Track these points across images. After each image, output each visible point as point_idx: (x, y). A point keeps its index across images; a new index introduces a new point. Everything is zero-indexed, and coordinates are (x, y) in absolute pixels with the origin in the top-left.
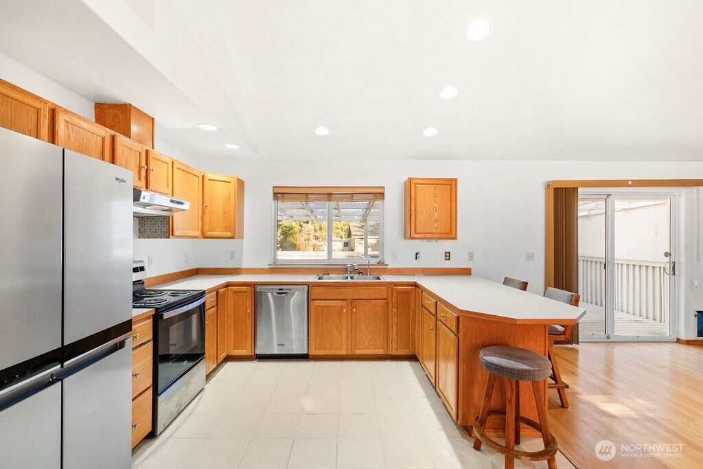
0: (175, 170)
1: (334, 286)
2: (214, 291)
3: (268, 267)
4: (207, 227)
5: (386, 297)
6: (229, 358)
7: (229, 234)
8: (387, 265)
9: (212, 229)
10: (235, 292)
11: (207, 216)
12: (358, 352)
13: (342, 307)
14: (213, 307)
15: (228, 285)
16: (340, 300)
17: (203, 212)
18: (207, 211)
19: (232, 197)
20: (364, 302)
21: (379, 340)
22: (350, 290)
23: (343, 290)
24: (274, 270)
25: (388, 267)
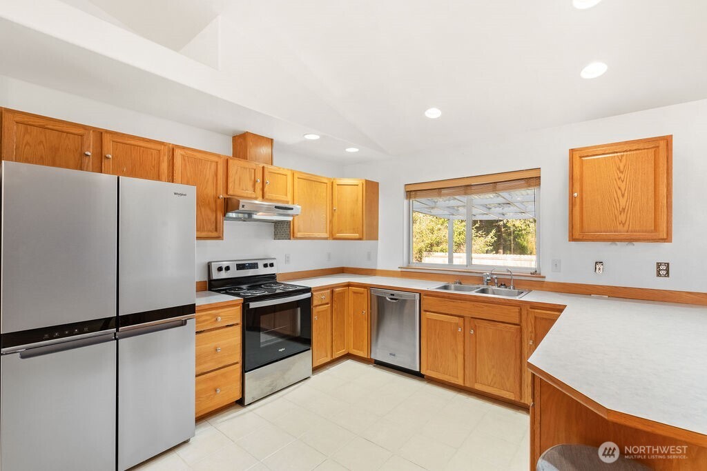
0: (296, 180)
1: (449, 298)
2: (328, 289)
3: (400, 270)
4: (335, 230)
5: (517, 322)
6: (348, 356)
7: (357, 235)
8: (544, 277)
9: (341, 231)
10: (355, 293)
11: (335, 218)
12: (478, 387)
13: (457, 325)
14: (327, 304)
15: (349, 285)
16: (455, 316)
17: (333, 215)
18: (336, 214)
19: (360, 198)
20: (485, 323)
21: (508, 379)
22: (468, 305)
23: (459, 303)
24: (406, 273)
25: (546, 280)
